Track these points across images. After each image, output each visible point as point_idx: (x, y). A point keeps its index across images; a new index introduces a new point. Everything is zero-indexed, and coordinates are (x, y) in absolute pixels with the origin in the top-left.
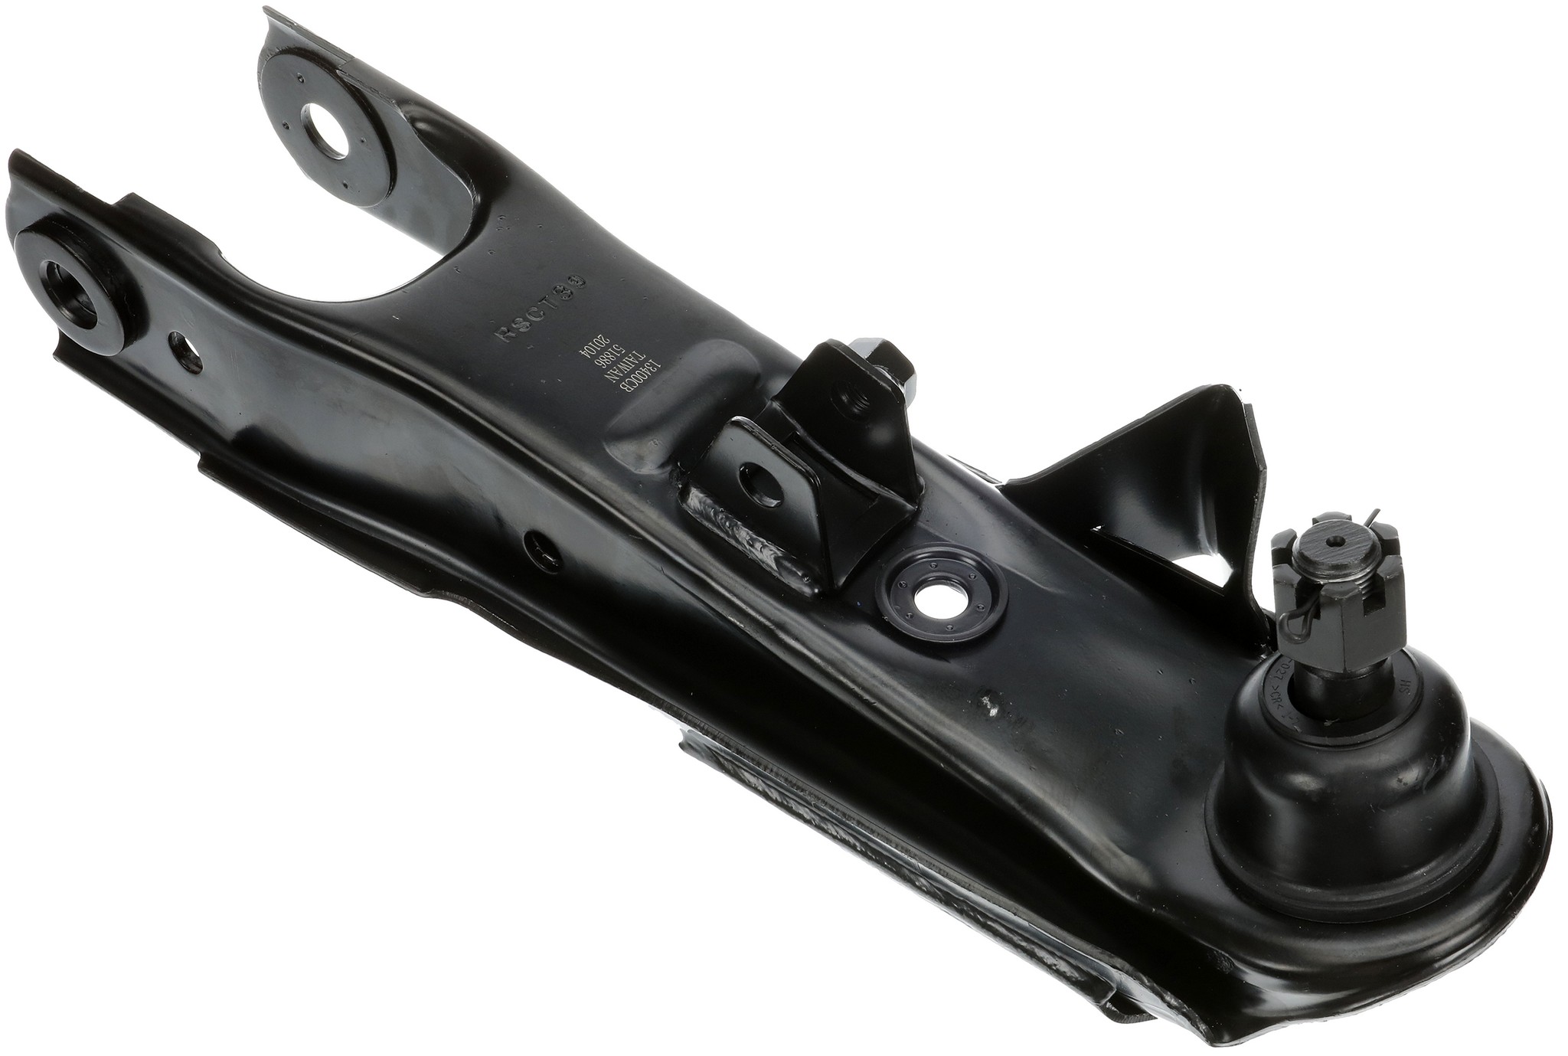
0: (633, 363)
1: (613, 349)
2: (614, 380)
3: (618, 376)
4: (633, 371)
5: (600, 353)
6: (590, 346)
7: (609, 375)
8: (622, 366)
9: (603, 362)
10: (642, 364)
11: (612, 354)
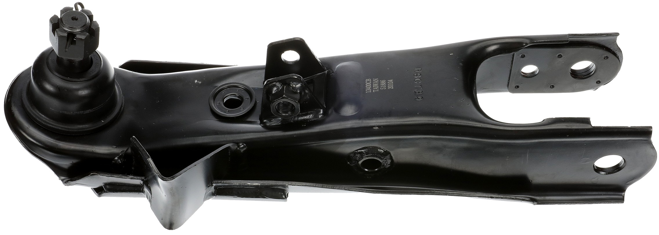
0: (374, 88)
1: (385, 87)
2: (374, 80)
3: (374, 81)
4: (372, 85)
5: (387, 84)
6: (392, 83)
7: (377, 80)
8: (376, 85)
9: (383, 82)
10: (372, 88)
11: (383, 86)
